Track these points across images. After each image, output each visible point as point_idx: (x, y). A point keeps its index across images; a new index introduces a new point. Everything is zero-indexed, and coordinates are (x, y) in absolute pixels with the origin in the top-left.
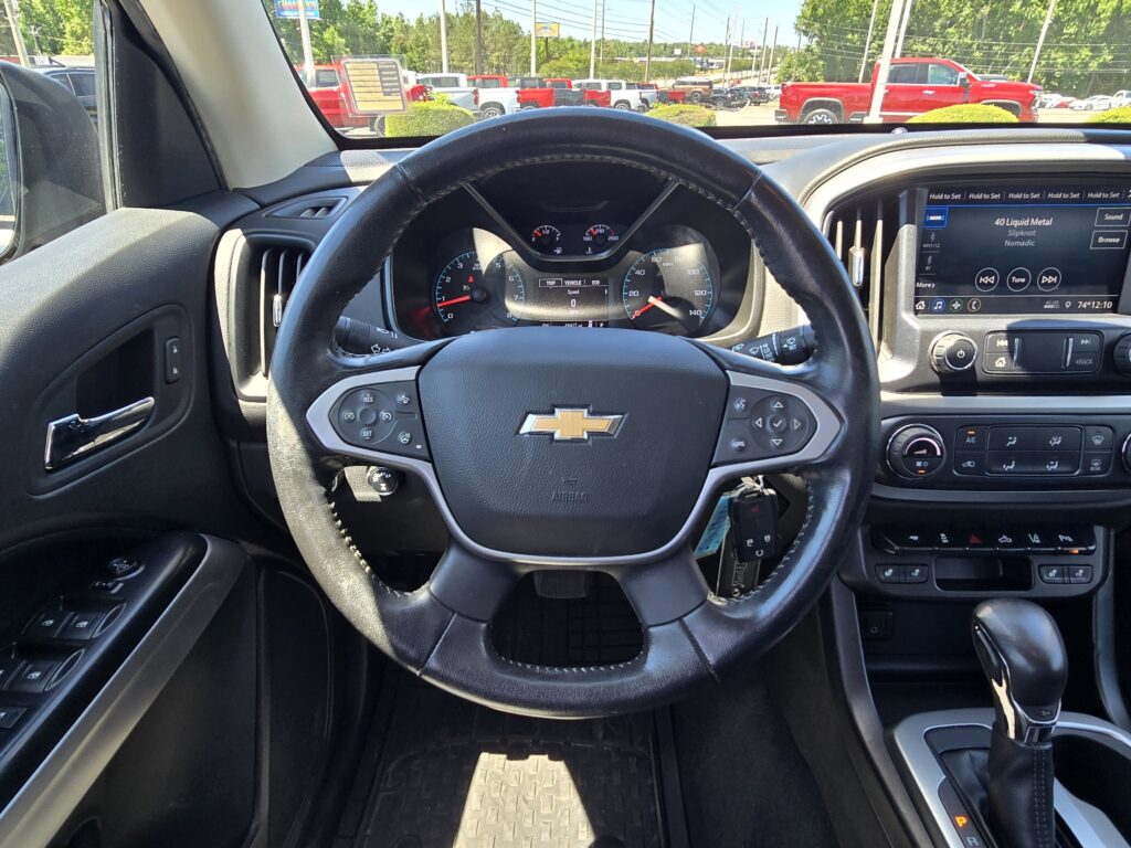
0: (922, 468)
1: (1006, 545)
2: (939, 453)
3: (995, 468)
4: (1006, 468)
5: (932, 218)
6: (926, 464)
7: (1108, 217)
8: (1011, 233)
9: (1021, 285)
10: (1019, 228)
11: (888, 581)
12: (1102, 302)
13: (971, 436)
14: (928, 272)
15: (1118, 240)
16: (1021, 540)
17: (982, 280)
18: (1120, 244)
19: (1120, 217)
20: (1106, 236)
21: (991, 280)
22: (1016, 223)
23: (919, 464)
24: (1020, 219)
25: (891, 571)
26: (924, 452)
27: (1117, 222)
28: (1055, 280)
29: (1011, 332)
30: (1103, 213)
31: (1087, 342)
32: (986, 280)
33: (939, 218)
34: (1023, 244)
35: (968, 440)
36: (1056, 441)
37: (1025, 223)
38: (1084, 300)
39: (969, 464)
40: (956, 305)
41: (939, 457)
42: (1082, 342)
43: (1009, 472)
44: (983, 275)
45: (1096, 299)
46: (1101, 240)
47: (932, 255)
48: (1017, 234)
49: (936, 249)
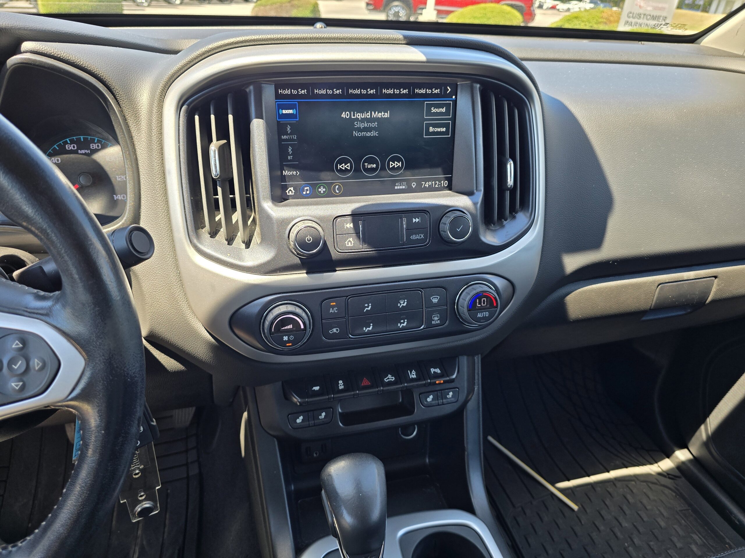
0: (289, 341)
1: (390, 383)
2: (302, 327)
3: (358, 332)
4: (366, 330)
5: (284, 112)
6: (292, 337)
7: (434, 110)
8: (357, 125)
9: (373, 170)
10: (363, 120)
11: (300, 427)
12: (440, 181)
13: (333, 307)
14: (290, 161)
15: (444, 129)
16: (401, 377)
17: (339, 167)
18: (446, 133)
19: (444, 110)
20: (435, 126)
21: (348, 166)
22: (359, 116)
23: (285, 338)
24: (362, 112)
25: (301, 418)
26: (290, 326)
27: (441, 114)
28: (400, 164)
29: (355, 216)
30: (429, 106)
31: (417, 220)
32: (343, 166)
33: (290, 111)
34: (369, 134)
35: (331, 311)
36: (403, 303)
37: (368, 115)
38: (426, 180)
39: (335, 330)
40: (322, 190)
41: (303, 330)
42: (414, 220)
43: (369, 333)
44: (340, 162)
45: (435, 180)
46: (431, 129)
47: (291, 145)
48: (362, 125)
49: (293, 140)
